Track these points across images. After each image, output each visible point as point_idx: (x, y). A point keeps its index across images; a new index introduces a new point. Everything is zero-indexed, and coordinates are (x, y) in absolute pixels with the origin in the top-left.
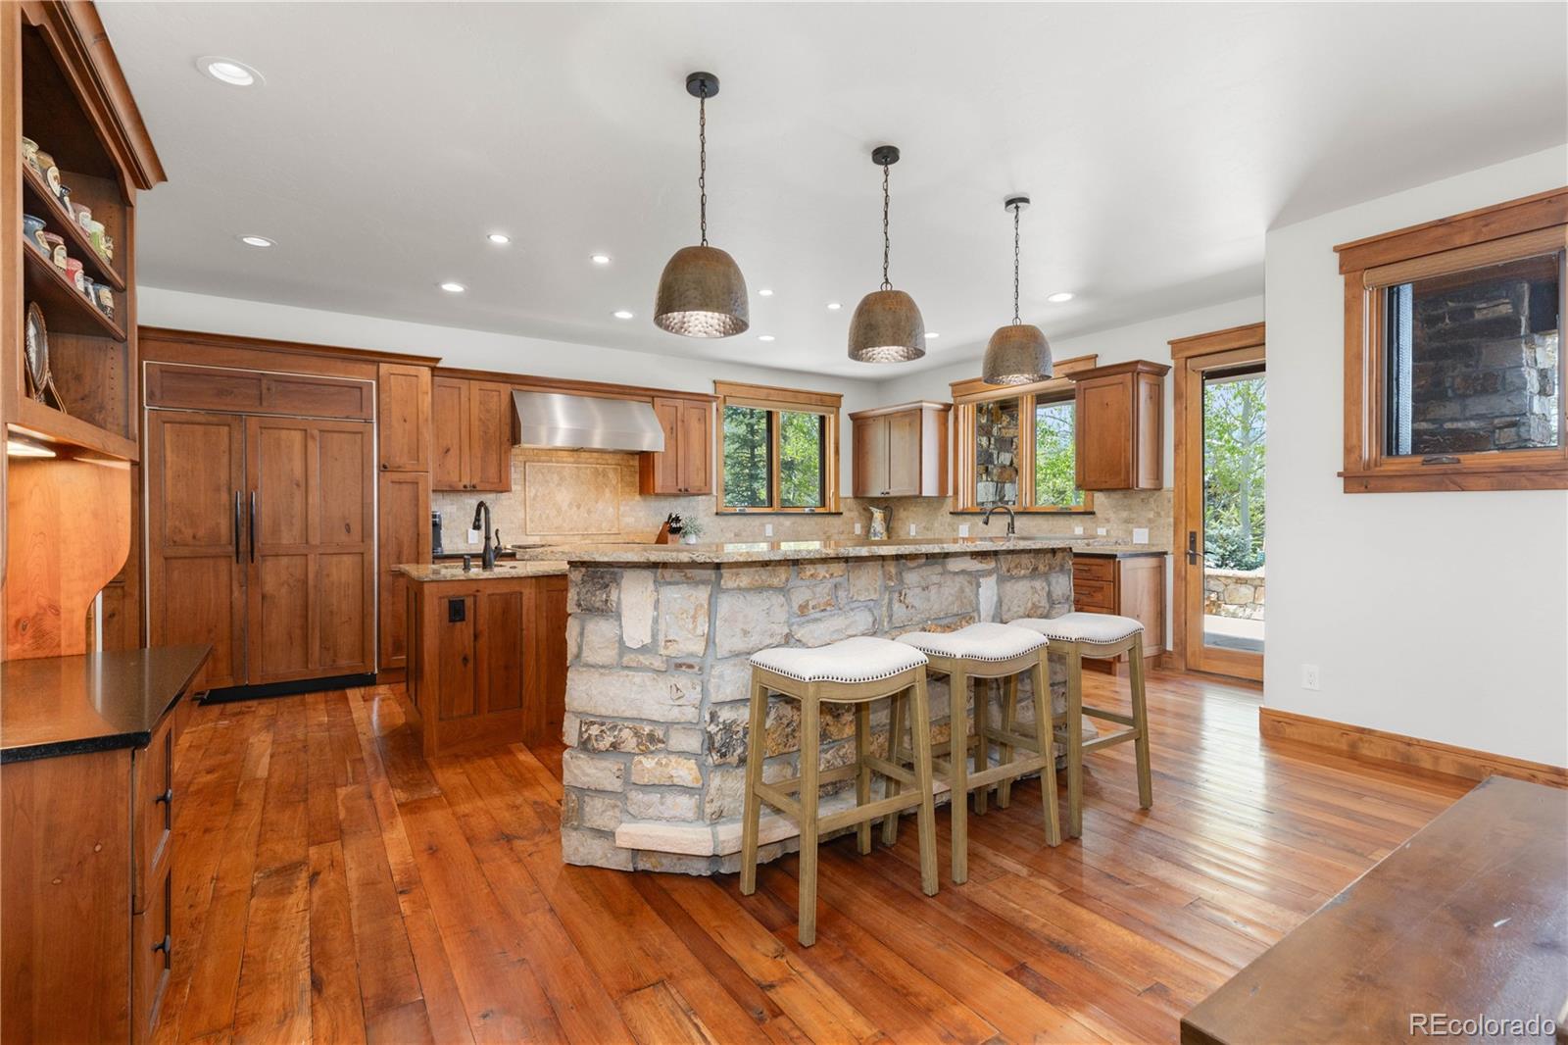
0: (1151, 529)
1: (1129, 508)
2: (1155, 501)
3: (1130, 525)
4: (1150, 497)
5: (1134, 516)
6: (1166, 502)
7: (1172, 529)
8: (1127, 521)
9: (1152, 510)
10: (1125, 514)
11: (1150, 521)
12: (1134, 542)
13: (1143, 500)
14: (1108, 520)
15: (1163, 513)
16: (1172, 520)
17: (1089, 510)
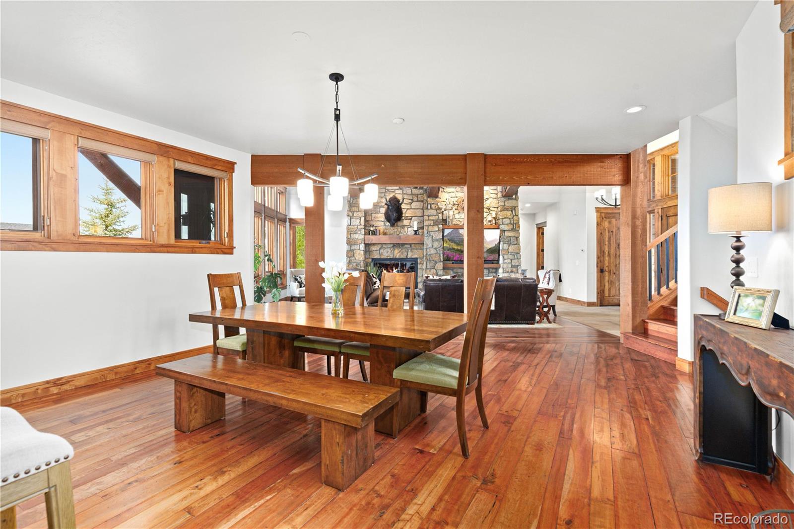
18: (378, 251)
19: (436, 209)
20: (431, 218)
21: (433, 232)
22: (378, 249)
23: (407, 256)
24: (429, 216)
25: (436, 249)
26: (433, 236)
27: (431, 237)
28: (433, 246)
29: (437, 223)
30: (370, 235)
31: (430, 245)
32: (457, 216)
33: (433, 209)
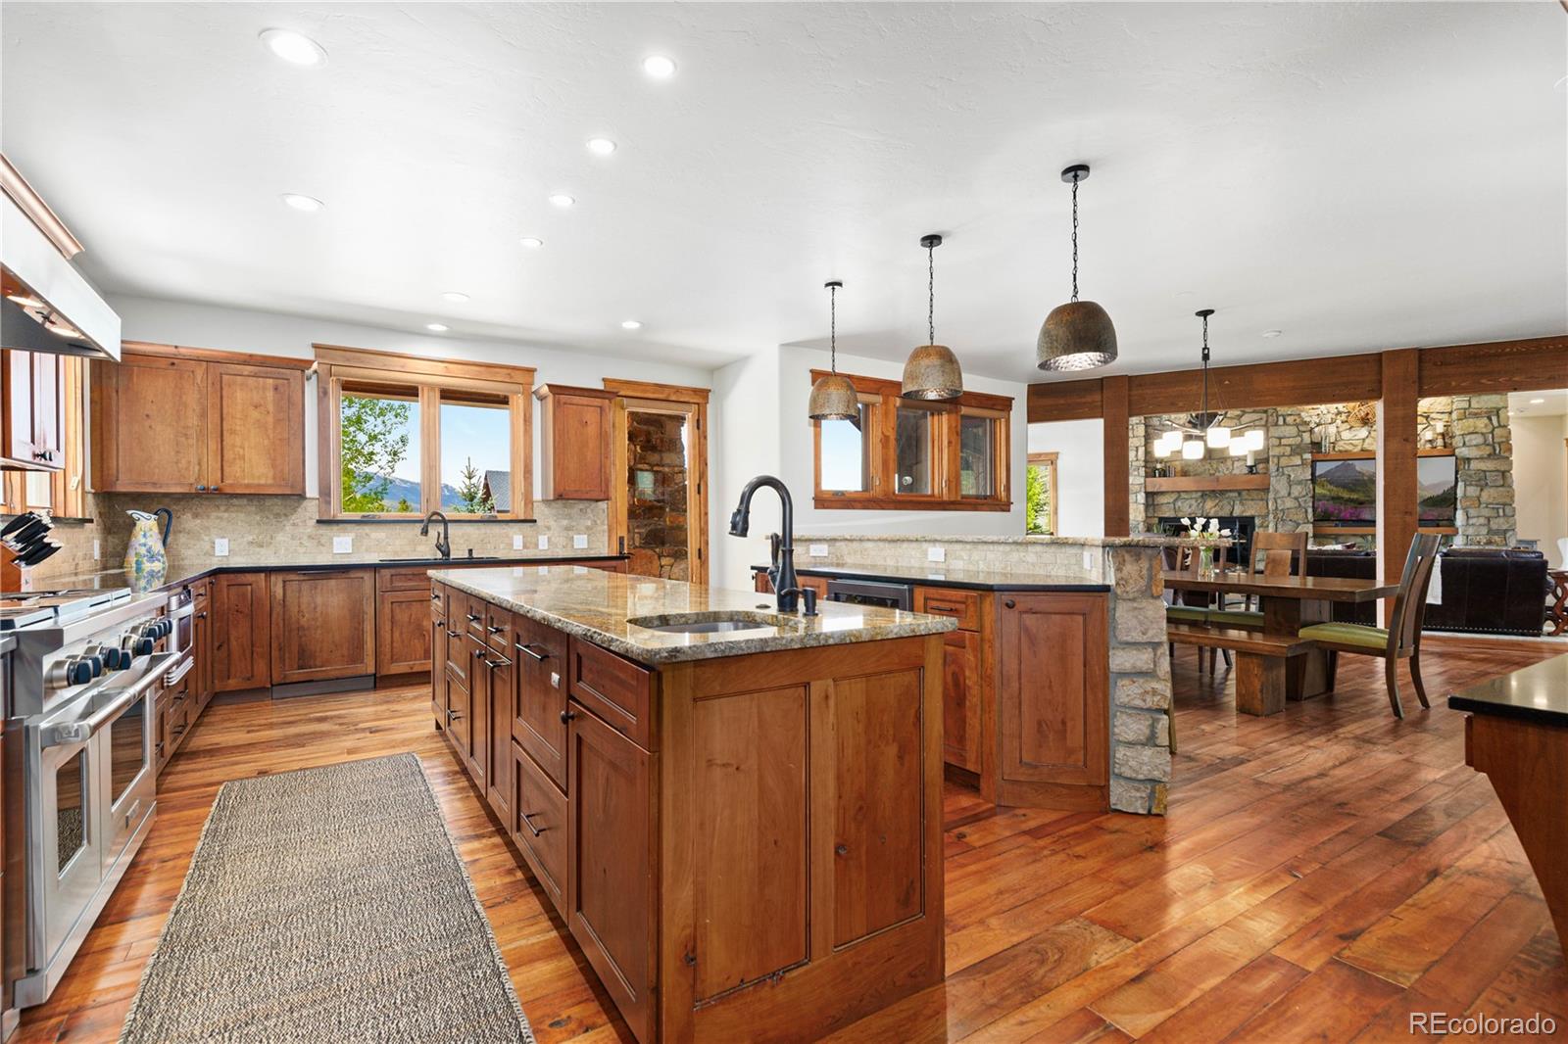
0: (589, 535)
1: (570, 517)
2: (592, 510)
3: (570, 533)
4: (587, 507)
5: (574, 524)
6: (601, 511)
7: (606, 534)
8: (567, 529)
9: (589, 518)
10: (565, 522)
11: (588, 528)
12: (575, 547)
13: (581, 510)
14: (549, 528)
15: (598, 522)
16: (606, 527)
17: (529, 518)
18: (1172, 505)
19: (1297, 425)
20: (1284, 441)
21: (1290, 469)
22: (1172, 500)
23: (1232, 513)
24: (1280, 438)
25: (1296, 499)
26: (1290, 476)
27: (1285, 478)
28: (1289, 494)
29: (1298, 450)
30: (1155, 476)
31: (1284, 492)
32: (1346, 435)
33: (1289, 425)
